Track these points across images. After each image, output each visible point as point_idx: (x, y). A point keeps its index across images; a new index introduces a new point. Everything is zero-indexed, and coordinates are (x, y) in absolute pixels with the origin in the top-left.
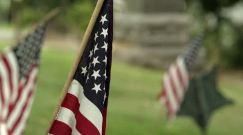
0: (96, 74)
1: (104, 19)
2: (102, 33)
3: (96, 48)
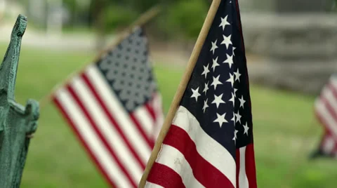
0: (218, 100)
1: (224, 22)
2: (223, 43)
3: (215, 64)
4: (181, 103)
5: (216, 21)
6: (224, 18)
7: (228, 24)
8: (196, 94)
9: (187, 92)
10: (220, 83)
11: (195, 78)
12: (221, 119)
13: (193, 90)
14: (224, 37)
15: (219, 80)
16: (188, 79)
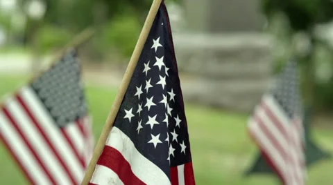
0: (152, 121)
1: (157, 44)
2: (156, 64)
3: (148, 85)
4: (114, 124)
5: (148, 42)
6: (156, 40)
7: (161, 45)
8: (129, 114)
9: (120, 113)
10: (154, 104)
11: (128, 99)
12: (155, 140)
13: (126, 111)
14: (157, 58)
15: (153, 101)
16: (121, 100)
